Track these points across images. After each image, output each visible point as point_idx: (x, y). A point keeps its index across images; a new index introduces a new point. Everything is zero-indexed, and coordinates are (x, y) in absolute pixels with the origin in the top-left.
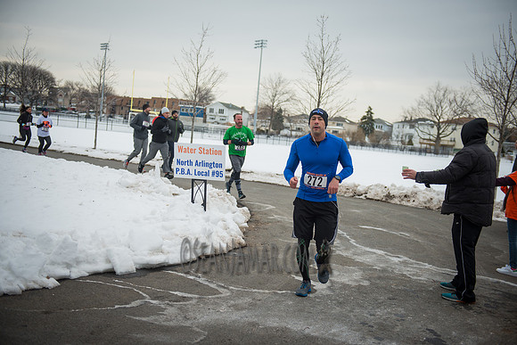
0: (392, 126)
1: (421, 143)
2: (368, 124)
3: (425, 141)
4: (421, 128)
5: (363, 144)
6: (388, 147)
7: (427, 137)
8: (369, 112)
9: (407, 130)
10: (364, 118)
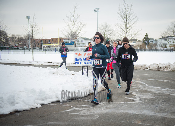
0: (157, 41)
1: (170, 47)
2: (146, 41)
3: (172, 46)
4: (170, 40)
5: (145, 50)
6: (156, 50)
7: (173, 44)
8: (147, 35)
9: (164, 41)
10: (145, 38)
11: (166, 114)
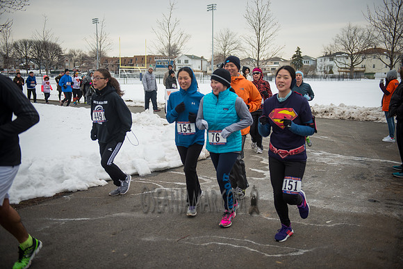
0: (316, 61)
1: (339, 71)
2: (298, 60)
3: (342, 70)
4: (338, 60)
6: (314, 76)
7: (344, 66)
8: (298, 51)
9: (328, 62)
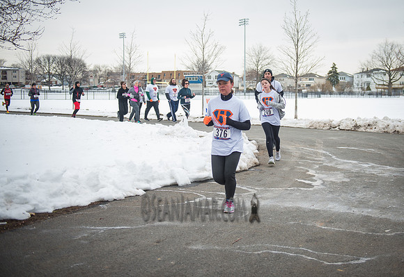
0: (353, 77)
1: (377, 88)
2: (334, 77)
3: (380, 86)
6: (351, 93)
7: (382, 83)
8: (334, 67)
9: (365, 78)
10: (330, 72)
11: (370, 210)
